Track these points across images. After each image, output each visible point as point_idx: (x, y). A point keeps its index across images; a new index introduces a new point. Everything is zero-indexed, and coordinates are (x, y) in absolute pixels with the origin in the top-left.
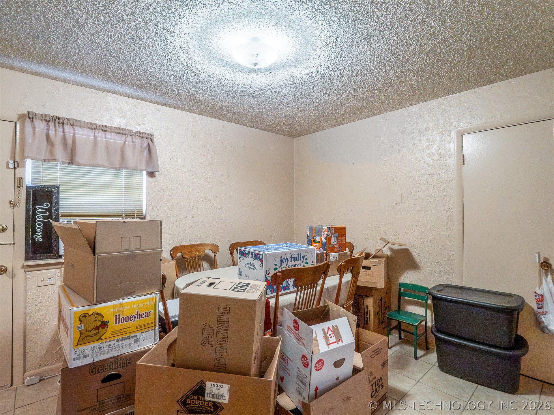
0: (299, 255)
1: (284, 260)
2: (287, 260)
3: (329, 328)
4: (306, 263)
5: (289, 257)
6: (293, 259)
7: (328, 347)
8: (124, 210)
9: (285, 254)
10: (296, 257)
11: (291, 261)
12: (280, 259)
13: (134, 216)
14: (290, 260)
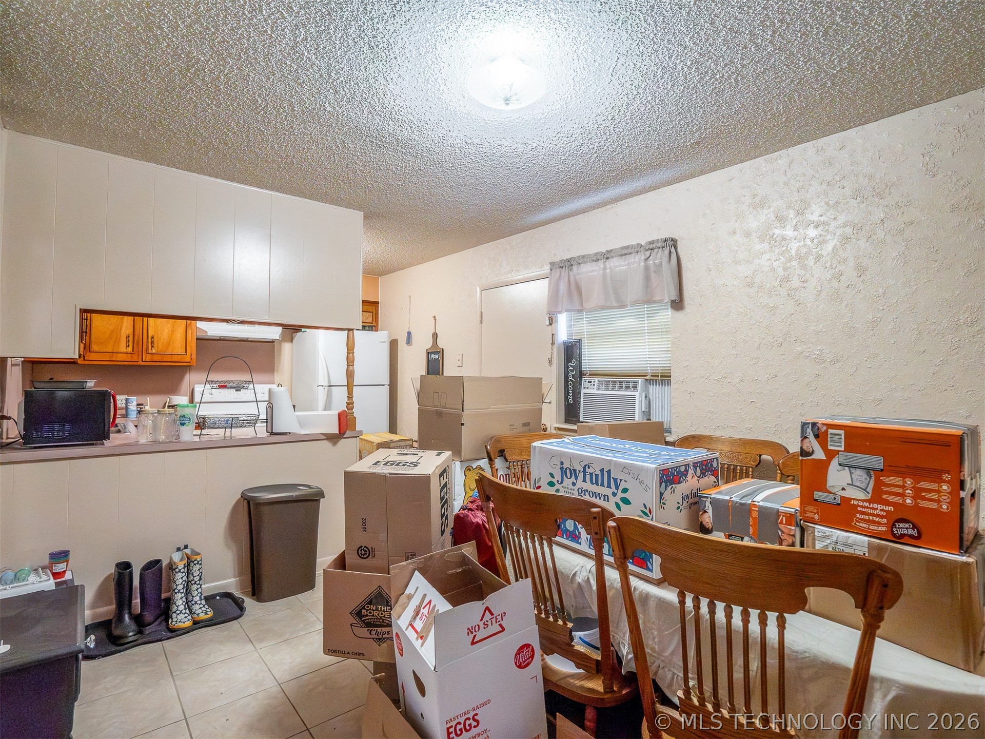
0: (606, 475)
1: (568, 471)
2: (574, 472)
3: (430, 602)
4: (626, 501)
5: (579, 468)
6: (588, 477)
7: (407, 628)
8: (650, 367)
9: (571, 457)
10: (597, 476)
11: (584, 481)
12: (560, 466)
13: (658, 376)
14: (581, 476)
